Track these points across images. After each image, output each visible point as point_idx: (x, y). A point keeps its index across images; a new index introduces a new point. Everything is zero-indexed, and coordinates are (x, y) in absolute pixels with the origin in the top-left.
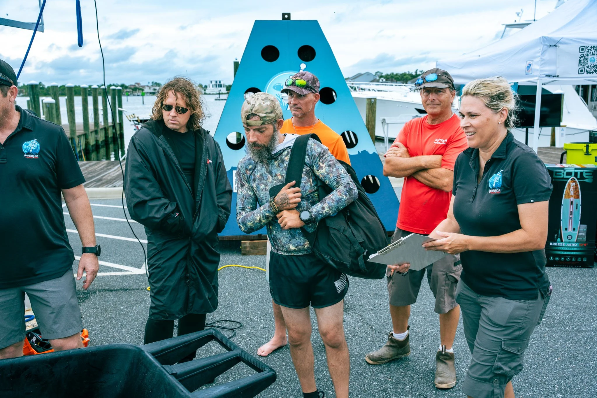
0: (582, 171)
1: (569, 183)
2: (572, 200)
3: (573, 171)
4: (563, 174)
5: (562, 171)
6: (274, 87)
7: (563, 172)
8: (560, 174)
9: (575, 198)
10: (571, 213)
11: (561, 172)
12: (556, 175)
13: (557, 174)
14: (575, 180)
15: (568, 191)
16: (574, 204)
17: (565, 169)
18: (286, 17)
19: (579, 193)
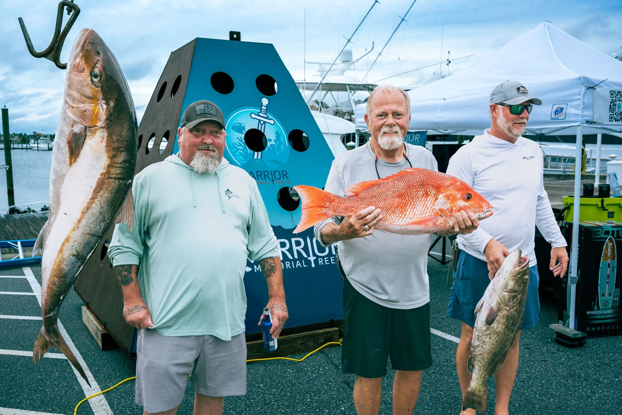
0: (618, 229)
1: (607, 243)
2: (609, 262)
3: (611, 230)
4: (602, 233)
5: (600, 229)
6: (233, 128)
7: (601, 232)
8: (598, 233)
9: (611, 260)
10: (608, 277)
11: (599, 231)
12: (595, 235)
13: (597, 233)
14: (612, 239)
15: (606, 252)
16: (611, 266)
17: (603, 227)
18: (235, 36)
19: (615, 254)
